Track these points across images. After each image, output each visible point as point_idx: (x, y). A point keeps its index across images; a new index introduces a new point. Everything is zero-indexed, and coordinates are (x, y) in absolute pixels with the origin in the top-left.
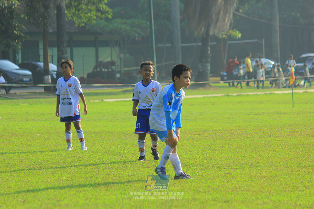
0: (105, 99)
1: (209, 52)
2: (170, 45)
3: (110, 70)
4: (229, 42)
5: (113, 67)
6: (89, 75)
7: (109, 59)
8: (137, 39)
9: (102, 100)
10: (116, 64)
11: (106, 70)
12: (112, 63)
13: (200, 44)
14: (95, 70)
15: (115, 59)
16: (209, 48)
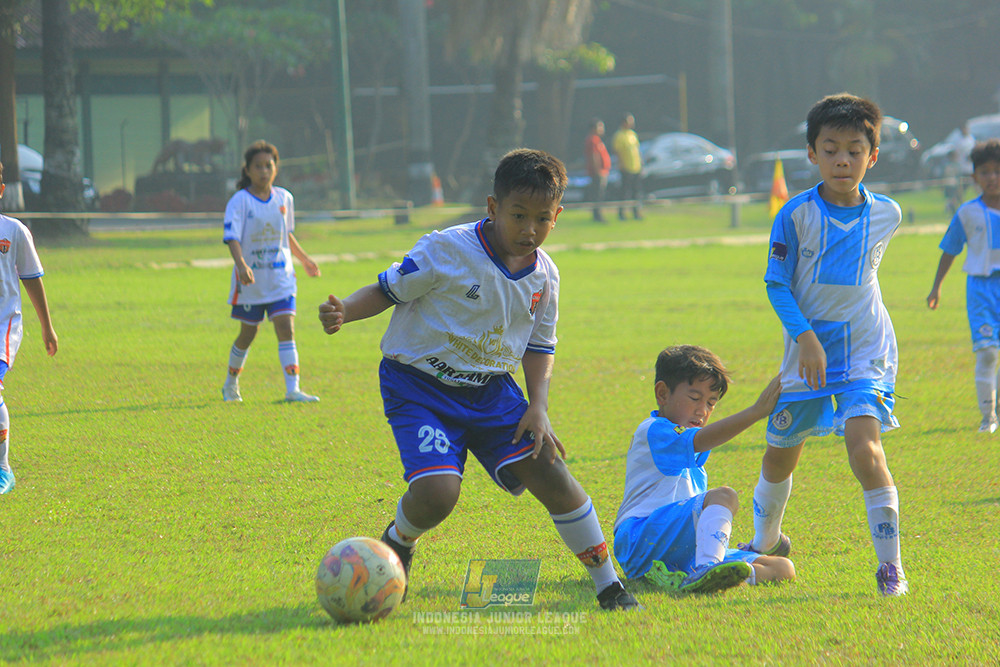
0: (198, 258)
1: (518, 114)
2: (392, 91)
3: (208, 168)
4: (576, 83)
5: (217, 159)
6: (140, 183)
7: (205, 134)
8: (291, 70)
9: (188, 263)
10: (227, 150)
11: (195, 168)
12: (214, 146)
13: (488, 88)
14: (160, 168)
15: (223, 133)
16: (518, 103)
